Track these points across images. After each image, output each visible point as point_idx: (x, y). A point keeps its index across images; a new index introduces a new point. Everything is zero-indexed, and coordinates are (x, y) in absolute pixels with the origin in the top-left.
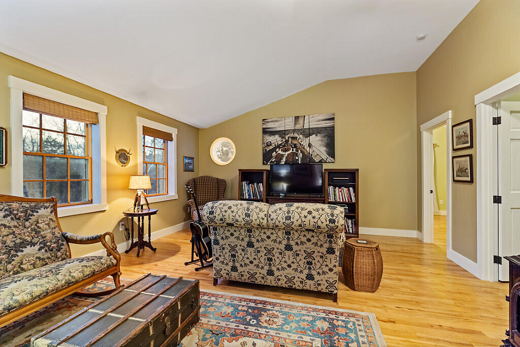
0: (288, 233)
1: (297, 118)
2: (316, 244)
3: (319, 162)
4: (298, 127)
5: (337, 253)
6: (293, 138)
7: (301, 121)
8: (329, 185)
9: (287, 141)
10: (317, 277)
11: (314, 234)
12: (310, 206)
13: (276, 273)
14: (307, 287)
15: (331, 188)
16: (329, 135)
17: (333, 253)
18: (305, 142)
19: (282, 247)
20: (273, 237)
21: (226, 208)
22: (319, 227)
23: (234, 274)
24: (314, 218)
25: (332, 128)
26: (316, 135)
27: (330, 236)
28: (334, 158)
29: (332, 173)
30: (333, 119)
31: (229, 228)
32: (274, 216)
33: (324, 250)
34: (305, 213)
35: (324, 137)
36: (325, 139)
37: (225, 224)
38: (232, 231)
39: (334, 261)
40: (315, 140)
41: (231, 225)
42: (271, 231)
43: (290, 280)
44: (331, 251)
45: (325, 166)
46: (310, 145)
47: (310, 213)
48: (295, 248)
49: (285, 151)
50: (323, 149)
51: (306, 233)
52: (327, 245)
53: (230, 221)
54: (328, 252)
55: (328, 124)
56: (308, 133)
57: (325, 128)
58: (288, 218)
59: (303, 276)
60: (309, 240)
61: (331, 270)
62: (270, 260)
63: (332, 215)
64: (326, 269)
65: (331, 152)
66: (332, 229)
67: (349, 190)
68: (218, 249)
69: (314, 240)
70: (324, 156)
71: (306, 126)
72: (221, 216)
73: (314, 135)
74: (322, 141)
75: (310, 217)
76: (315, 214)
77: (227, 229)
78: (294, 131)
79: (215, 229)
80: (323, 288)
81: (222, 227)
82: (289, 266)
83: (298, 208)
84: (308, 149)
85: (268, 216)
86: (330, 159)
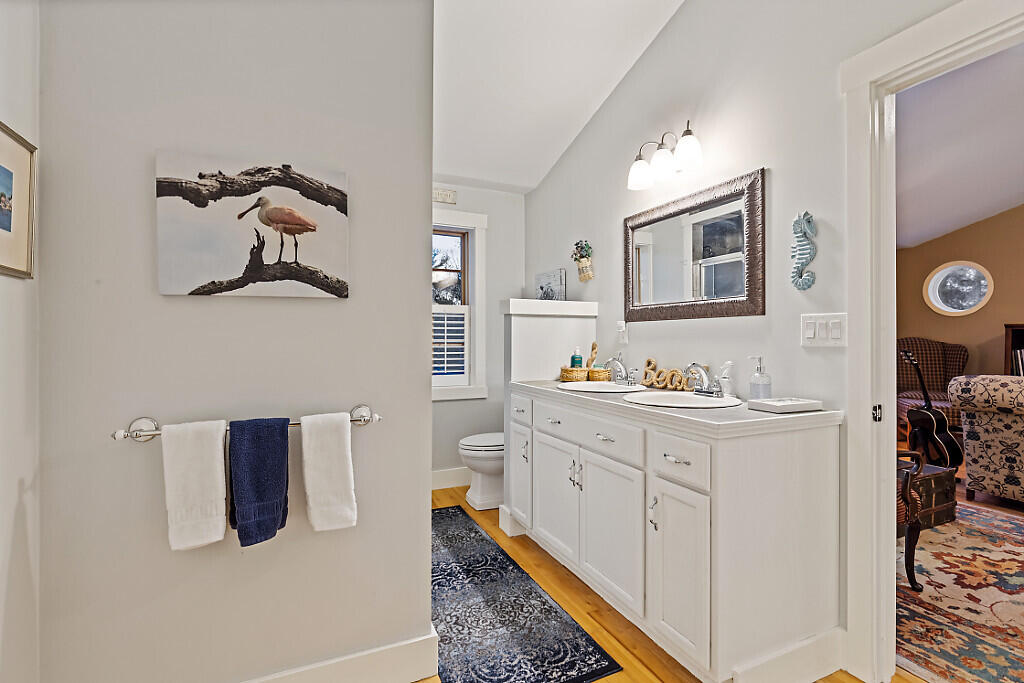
21: (997, 385)
23: (1011, 488)
31: (1002, 416)
37: (994, 409)
41: (1007, 411)
53: (1006, 405)
68: (977, 446)
72: (986, 396)
77: (996, 416)
79: (971, 416)
81: (986, 413)
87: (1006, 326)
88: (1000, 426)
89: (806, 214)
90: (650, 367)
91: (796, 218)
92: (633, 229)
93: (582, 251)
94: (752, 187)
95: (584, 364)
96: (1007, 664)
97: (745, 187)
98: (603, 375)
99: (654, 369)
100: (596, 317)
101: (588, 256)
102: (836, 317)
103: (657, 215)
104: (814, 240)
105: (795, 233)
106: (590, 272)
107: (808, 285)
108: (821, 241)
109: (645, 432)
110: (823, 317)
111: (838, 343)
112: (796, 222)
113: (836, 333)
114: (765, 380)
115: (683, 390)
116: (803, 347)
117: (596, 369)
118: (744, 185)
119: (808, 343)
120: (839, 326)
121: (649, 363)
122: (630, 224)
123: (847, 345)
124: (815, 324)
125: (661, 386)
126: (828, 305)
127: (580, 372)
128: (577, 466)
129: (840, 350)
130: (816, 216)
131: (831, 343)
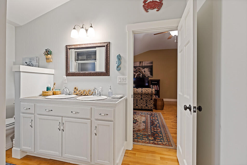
0: (141, 95)
1: (140, 62)
2: (148, 98)
3: (148, 77)
4: (141, 65)
5: (153, 100)
6: (139, 69)
7: (142, 63)
8: (151, 85)
9: (137, 70)
10: (148, 106)
11: (148, 95)
12: (147, 89)
13: (138, 105)
14: (146, 108)
16: (151, 68)
17: (152, 100)
18: (143, 70)
19: (140, 99)
20: (138, 96)
22: (149, 93)
24: (148, 91)
25: (152, 66)
26: (147, 68)
27: (151, 96)
28: (152, 76)
29: (152, 81)
30: (152, 63)
32: (138, 91)
33: (150, 99)
34: (146, 90)
35: (149, 69)
36: (150, 69)
39: (152, 102)
40: (146, 70)
42: (137, 95)
43: (142, 107)
44: (151, 99)
45: (150, 79)
46: (145, 72)
47: (147, 90)
48: (143, 99)
49: (136, 73)
50: (149, 73)
51: (146, 95)
52: (150, 98)
54: (151, 100)
55: (151, 65)
56: (144, 67)
58: (142, 91)
59: (145, 106)
60: (146, 97)
61: (151, 104)
62: (137, 102)
63: (152, 91)
64: (150, 104)
65: (152, 74)
66: (152, 94)
67: (157, 86)
69: (148, 97)
70: (149, 75)
71: (143, 65)
73: (146, 68)
75: (147, 91)
76: (148, 90)
78: (139, 66)
80: (150, 108)
82: (142, 103)
83: (144, 89)
84: (144, 73)
85: (137, 91)
89: (119, 54)
90: (76, 89)
91: (117, 55)
92: (69, 49)
93: (48, 52)
94: (107, 45)
95: (51, 90)
96: (142, 136)
97: (105, 45)
98: (59, 93)
99: (77, 90)
100: (53, 74)
101: (51, 54)
102: (125, 77)
103: (78, 47)
104: (121, 60)
105: (117, 58)
106: (51, 60)
107: (119, 70)
108: (122, 61)
109: (91, 108)
110: (122, 77)
111: (125, 83)
112: (117, 56)
113: (125, 80)
114: (111, 91)
115: (87, 95)
116: (118, 83)
117: (56, 91)
118: (105, 44)
119: (119, 83)
120: (126, 79)
121: (75, 88)
122: (68, 47)
123: (127, 83)
124: (121, 78)
125: (80, 94)
126: (123, 74)
127: (51, 92)
128: (61, 124)
129: (126, 84)
130: (121, 55)
131: (124, 83)
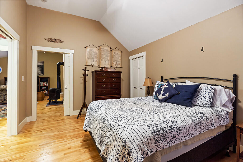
8: (40, 82)
15: (41, 83)
16: (42, 68)
21: (2, 86)
29: (41, 78)
31: (3, 91)
36: (40, 68)
37: (2, 90)
38: (4, 91)
41: (4, 90)
53: (4, 89)
55: (42, 64)
57: (40, 65)
65: (42, 72)
67: (46, 83)
74: (39, 69)
86: (42, 74)
87: (4, 77)
88: (3, 92)
